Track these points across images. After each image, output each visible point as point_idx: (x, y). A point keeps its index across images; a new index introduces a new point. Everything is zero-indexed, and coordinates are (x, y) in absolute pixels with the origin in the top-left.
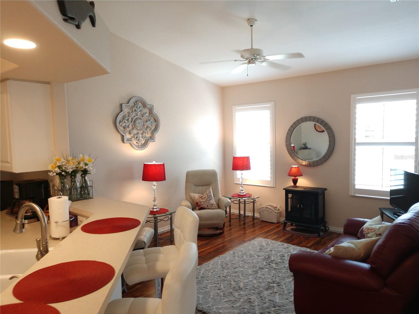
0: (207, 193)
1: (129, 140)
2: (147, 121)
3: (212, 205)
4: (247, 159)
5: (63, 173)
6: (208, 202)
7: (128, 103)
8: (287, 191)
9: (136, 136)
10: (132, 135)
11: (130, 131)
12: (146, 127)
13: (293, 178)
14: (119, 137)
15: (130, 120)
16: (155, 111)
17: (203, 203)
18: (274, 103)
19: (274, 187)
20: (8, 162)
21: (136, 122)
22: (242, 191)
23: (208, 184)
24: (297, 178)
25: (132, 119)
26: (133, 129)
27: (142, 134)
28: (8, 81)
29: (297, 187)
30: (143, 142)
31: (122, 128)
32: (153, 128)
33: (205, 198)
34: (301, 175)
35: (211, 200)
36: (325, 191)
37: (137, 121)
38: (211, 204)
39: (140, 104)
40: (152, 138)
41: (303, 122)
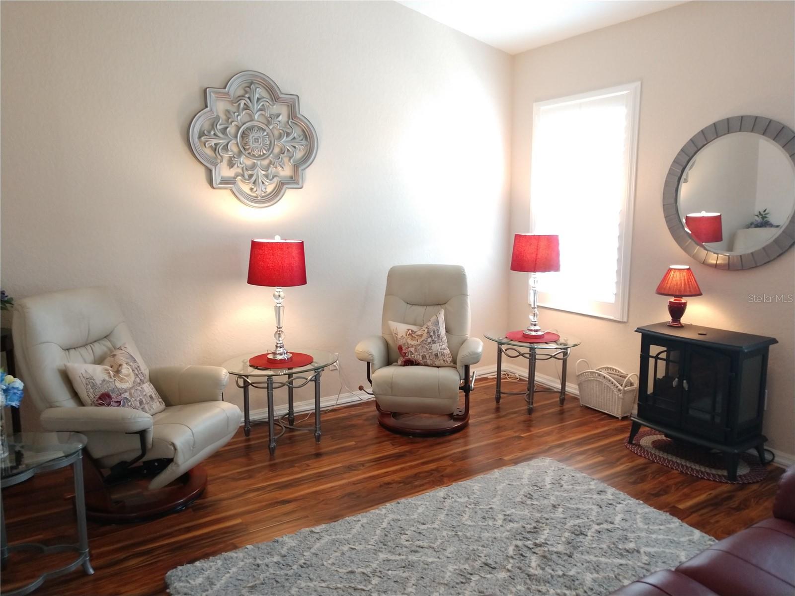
0: (429, 324)
1: (226, 181)
2: (280, 137)
3: (436, 355)
4: (551, 241)
6: (427, 347)
7: (225, 88)
8: (648, 338)
9: (247, 173)
10: (237, 170)
11: (230, 159)
12: (277, 150)
13: (672, 299)
14: (201, 173)
15: (231, 130)
16: (304, 110)
17: (413, 348)
18: (638, 84)
19: (625, 322)
21: (247, 136)
22: (535, 325)
24: (683, 300)
25: (238, 128)
26: (240, 153)
27: (266, 169)
29: (681, 327)
30: (269, 189)
31: (209, 152)
32: (298, 155)
33: (421, 336)
34: (696, 293)
35: (434, 342)
36: (771, 347)
37: (252, 136)
38: (434, 353)
39: (260, 92)
40: (294, 181)
41: (717, 135)
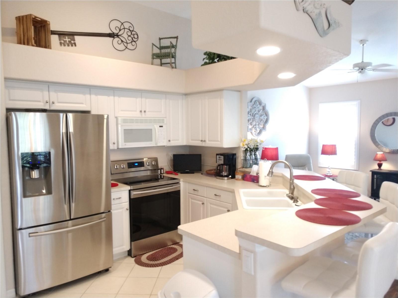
1: (251, 129)
2: (261, 116)
7: (251, 102)
8: (374, 173)
9: (255, 127)
10: (252, 126)
11: (251, 123)
12: (260, 120)
13: (378, 162)
15: (252, 114)
16: (267, 108)
18: (360, 101)
19: (357, 170)
20: (218, 141)
21: (255, 116)
22: (329, 172)
23: (303, 166)
24: (382, 162)
26: (253, 121)
27: (258, 125)
29: (381, 170)
30: (258, 131)
32: (265, 121)
34: (385, 160)
37: (256, 116)
39: (258, 103)
40: (264, 128)
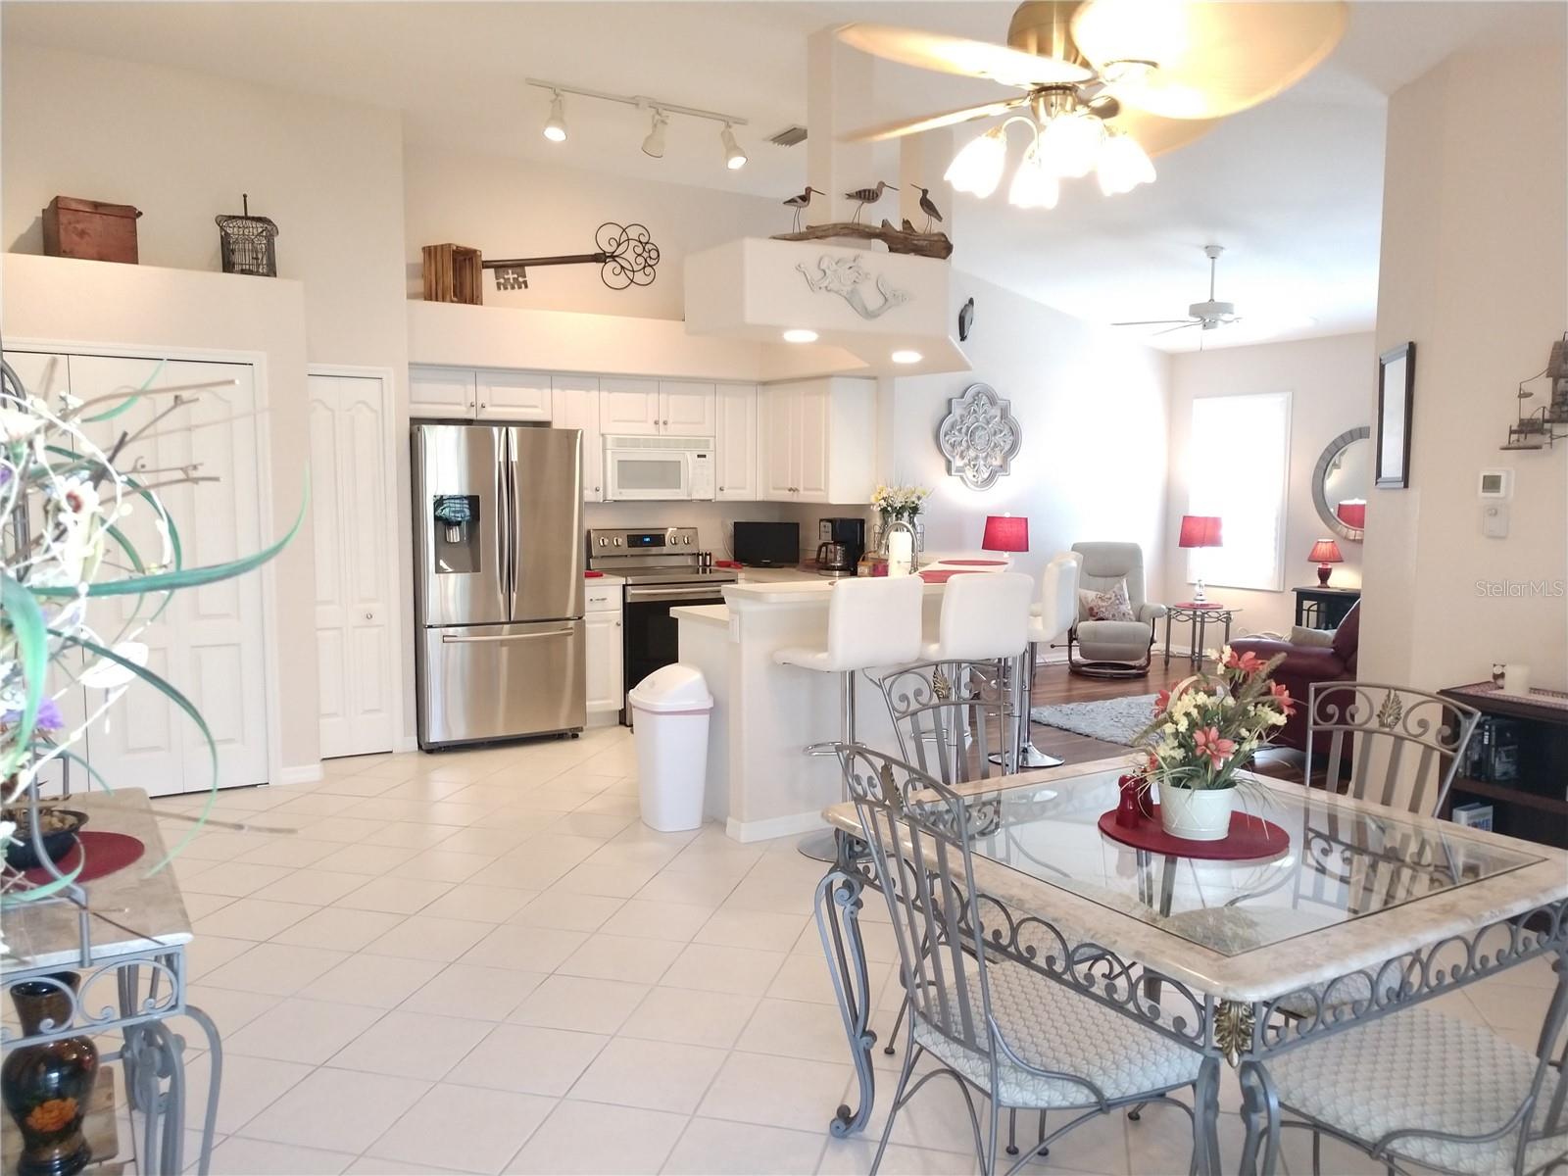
0: (1115, 589)
1: (960, 470)
2: (995, 434)
3: (1124, 614)
4: (1215, 523)
5: (889, 509)
6: (1116, 606)
7: (962, 397)
8: (1302, 595)
9: (972, 463)
10: (966, 461)
11: (962, 452)
12: (992, 444)
13: (1321, 566)
14: (943, 464)
15: (964, 430)
16: (1013, 413)
17: (1104, 608)
18: (1292, 394)
19: (1280, 592)
20: (821, 490)
21: (974, 434)
22: (1201, 595)
23: (1119, 575)
24: (1329, 566)
25: (968, 428)
26: (968, 448)
27: (985, 459)
28: (833, 379)
29: (1327, 586)
30: (986, 476)
31: (948, 446)
32: (1007, 448)
33: (1110, 599)
34: (1339, 560)
35: (1121, 603)
37: (978, 434)
38: (1122, 611)
39: (984, 399)
40: (1003, 468)
41: (1353, 440)
